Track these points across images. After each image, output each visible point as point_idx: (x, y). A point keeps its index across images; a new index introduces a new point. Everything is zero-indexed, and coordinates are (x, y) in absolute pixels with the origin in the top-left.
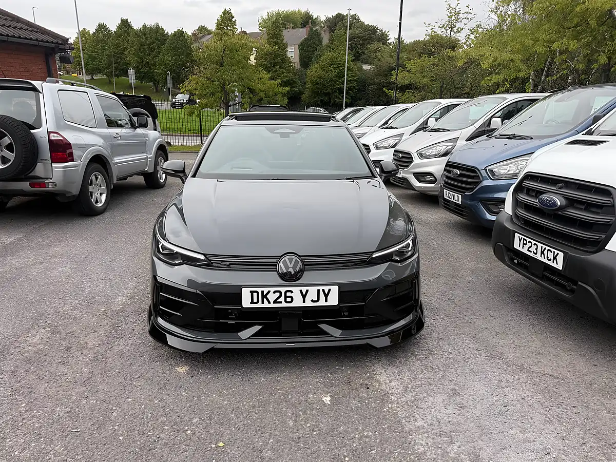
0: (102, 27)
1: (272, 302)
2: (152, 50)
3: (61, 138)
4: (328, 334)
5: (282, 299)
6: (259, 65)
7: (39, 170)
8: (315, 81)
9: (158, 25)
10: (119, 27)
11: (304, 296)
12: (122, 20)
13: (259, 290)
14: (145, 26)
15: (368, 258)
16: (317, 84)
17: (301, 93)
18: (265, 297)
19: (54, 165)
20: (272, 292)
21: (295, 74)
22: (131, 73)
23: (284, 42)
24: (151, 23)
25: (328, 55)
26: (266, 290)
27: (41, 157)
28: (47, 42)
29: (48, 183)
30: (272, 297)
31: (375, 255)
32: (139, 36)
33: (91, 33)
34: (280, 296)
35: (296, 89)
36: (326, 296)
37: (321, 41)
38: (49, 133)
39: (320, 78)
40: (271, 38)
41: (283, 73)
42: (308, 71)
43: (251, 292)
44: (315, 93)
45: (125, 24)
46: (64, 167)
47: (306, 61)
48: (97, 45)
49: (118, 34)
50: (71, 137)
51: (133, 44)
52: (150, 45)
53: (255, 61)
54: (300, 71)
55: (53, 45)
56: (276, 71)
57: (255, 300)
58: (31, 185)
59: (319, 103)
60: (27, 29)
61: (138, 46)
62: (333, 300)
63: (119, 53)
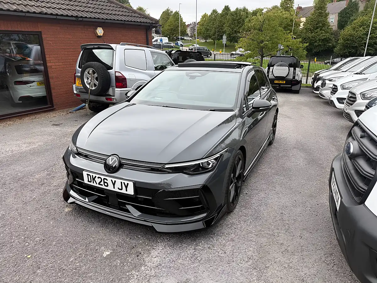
0: (215, 11)
1: (98, 183)
2: (239, 23)
3: (121, 75)
4: (130, 213)
5: (102, 183)
6: (305, 28)
7: (110, 92)
8: (346, 38)
9: (245, 8)
10: (223, 11)
11: (114, 184)
12: (225, 6)
13: (91, 174)
14: (237, 9)
15: (160, 167)
16: (348, 40)
17: (334, 47)
18: (94, 179)
19: (116, 89)
20: (97, 177)
21: (332, 34)
22: (225, 37)
23: (327, 12)
24: (241, 7)
25: (360, 19)
26: (94, 175)
27: (112, 85)
28: (146, 23)
29: (114, 98)
30: (98, 180)
31: (167, 166)
32: (233, 15)
33: (209, 15)
34: (101, 181)
35: (330, 44)
36: (126, 187)
37: (357, 10)
38: (115, 72)
39: (351, 36)
40: (317, 10)
41: (322, 33)
42: (342, 31)
43: (87, 174)
44: (345, 46)
45: (227, 8)
46: (121, 91)
47: (342, 25)
48: (210, 22)
49: (222, 15)
50: (127, 75)
51: (229, 20)
52: (238, 20)
53: (303, 26)
54: (336, 31)
55: (149, 24)
56: (317, 33)
57: (90, 180)
58: (107, 99)
59: (347, 54)
60: (138, 17)
61: (231, 21)
62: (131, 191)
63: (221, 26)
